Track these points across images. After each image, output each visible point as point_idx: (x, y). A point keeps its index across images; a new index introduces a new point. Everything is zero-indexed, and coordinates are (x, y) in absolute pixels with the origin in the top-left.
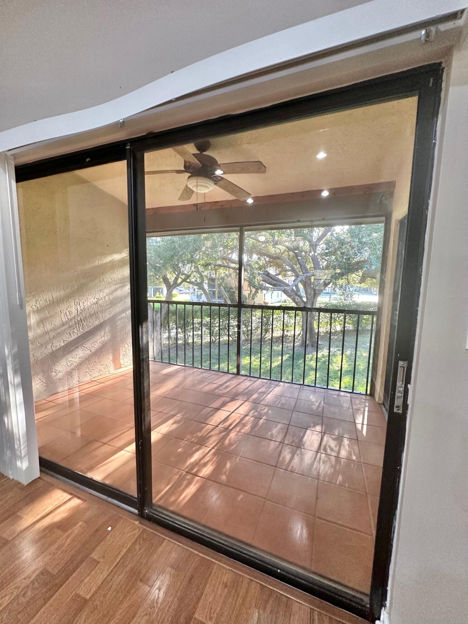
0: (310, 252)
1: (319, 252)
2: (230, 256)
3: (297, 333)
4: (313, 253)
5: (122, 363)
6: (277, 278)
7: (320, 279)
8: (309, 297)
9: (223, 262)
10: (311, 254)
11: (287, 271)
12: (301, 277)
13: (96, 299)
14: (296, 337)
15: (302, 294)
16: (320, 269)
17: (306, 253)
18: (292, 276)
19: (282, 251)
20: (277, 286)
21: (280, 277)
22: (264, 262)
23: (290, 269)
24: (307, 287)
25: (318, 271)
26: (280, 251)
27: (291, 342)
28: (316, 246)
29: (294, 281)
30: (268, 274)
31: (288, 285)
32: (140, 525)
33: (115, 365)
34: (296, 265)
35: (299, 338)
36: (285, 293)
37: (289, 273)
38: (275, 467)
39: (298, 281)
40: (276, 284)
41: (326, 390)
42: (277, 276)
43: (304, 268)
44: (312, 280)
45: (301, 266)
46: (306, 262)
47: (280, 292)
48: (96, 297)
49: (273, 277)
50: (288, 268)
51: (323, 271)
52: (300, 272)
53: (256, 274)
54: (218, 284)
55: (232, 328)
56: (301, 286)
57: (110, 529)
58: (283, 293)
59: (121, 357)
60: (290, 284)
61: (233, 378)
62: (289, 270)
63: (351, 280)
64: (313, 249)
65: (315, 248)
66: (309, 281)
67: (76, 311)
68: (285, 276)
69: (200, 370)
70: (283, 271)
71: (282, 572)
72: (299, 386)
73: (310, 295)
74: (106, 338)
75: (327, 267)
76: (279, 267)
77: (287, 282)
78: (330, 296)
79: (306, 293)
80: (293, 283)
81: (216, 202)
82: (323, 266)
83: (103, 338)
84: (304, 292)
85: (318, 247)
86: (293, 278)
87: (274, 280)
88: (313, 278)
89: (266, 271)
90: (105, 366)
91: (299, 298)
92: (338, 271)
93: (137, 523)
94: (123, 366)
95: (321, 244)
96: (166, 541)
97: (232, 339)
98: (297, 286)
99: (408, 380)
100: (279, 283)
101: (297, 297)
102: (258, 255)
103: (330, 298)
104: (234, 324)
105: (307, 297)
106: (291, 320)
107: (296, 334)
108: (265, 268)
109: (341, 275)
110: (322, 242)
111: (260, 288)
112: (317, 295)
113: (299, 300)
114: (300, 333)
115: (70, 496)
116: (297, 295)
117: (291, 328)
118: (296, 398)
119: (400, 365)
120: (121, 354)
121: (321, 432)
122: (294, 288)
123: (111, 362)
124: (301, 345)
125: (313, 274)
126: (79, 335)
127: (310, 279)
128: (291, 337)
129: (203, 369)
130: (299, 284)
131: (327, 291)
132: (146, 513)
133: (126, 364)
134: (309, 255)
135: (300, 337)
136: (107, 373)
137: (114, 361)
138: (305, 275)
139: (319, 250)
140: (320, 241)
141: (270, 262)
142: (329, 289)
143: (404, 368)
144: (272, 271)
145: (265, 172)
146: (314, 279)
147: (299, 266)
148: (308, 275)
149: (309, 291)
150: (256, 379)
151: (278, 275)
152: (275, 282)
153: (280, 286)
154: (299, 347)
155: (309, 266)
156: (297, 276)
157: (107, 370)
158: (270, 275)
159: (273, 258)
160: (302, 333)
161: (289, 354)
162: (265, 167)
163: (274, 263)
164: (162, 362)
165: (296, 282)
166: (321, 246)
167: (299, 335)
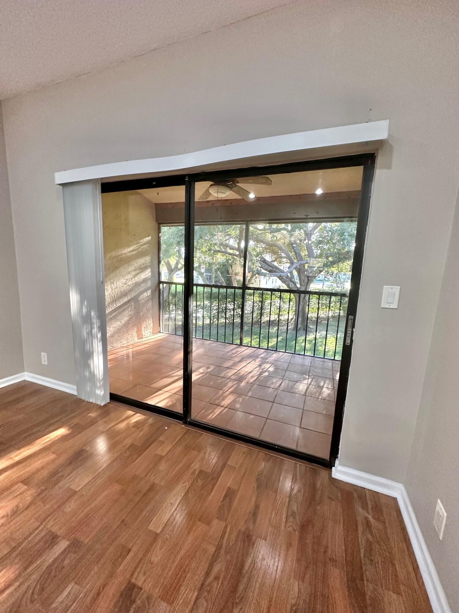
0: (305, 240)
1: (314, 240)
2: (227, 242)
3: (291, 317)
4: (307, 241)
5: (143, 334)
6: (273, 264)
7: (314, 267)
8: (302, 283)
9: (221, 248)
10: (305, 242)
11: (281, 257)
12: (296, 264)
13: (125, 279)
14: (289, 321)
15: (296, 280)
16: (313, 257)
17: (301, 241)
18: (287, 262)
19: (278, 239)
20: (272, 272)
21: (275, 264)
22: (261, 249)
23: (285, 256)
24: (301, 274)
25: (312, 259)
26: (277, 238)
27: (284, 325)
28: (311, 234)
29: (289, 268)
30: (264, 261)
31: (283, 272)
32: (185, 427)
33: (138, 336)
34: (291, 252)
35: (292, 322)
36: (280, 279)
37: (284, 260)
38: (273, 402)
39: (293, 268)
40: (272, 270)
41: (313, 358)
42: (273, 263)
43: (299, 255)
44: (306, 267)
45: (296, 253)
46: (301, 249)
47: (275, 278)
48: (125, 278)
49: (269, 264)
50: (283, 255)
51: (317, 259)
52: (295, 259)
53: (254, 260)
54: (215, 269)
55: (229, 311)
56: (295, 273)
57: (166, 428)
58: (278, 279)
59: (143, 329)
60: (285, 271)
61: (237, 347)
62: (284, 258)
63: (344, 268)
64: (308, 238)
65: (309, 236)
66: (303, 268)
67: (111, 289)
68: (280, 263)
69: (209, 341)
70: (279, 258)
71: (278, 448)
72: (292, 355)
73: (304, 281)
74: (132, 312)
75: (321, 256)
76: (275, 254)
77: (282, 268)
78: (323, 283)
79: (300, 280)
80: (288, 269)
81: (226, 200)
82: (317, 254)
83: (130, 312)
84: (298, 279)
85: (313, 235)
86: (288, 265)
87: (270, 266)
88: (307, 265)
89: (263, 258)
90: (131, 336)
91: (293, 284)
92: (330, 259)
93: (183, 426)
94: (144, 337)
95: (316, 232)
96: (203, 435)
97: (228, 321)
98: (291, 273)
99: (353, 327)
100: (275, 269)
101: (291, 283)
102: (255, 242)
103: (323, 285)
104: (231, 308)
105: (300, 284)
106: (285, 305)
107: (289, 319)
108: (262, 255)
109: (333, 263)
110: (317, 231)
111: (258, 274)
112: (310, 281)
113: (293, 286)
114: (293, 318)
115: (134, 413)
116: (291, 281)
117: (285, 312)
118: (289, 362)
119: (349, 318)
120: (143, 327)
121: (307, 384)
122: (289, 274)
123: (136, 333)
124: (294, 329)
125: (306, 262)
126: (113, 309)
127: (304, 267)
128: (285, 321)
129: (211, 341)
130: (293, 271)
131: (320, 278)
132: (189, 421)
133: (146, 335)
134: (304, 243)
135: (293, 320)
136: (133, 341)
137: (137, 332)
138: (300, 262)
139: (314, 238)
140: (315, 230)
141: (266, 249)
142: (322, 276)
143: (352, 319)
144: (268, 257)
145: (270, 184)
146: (308, 267)
147: (293, 253)
148: (302, 262)
149: (303, 277)
150: (256, 349)
151: (274, 261)
152: (271, 268)
153: (275, 272)
154: (292, 330)
155: (304, 253)
156: (292, 263)
157: (132, 339)
158: (266, 261)
159: (269, 245)
160: (294, 317)
161: (282, 336)
162: (271, 181)
163: (270, 250)
164: (176, 334)
165: (291, 269)
166: (316, 235)
167: (292, 319)
